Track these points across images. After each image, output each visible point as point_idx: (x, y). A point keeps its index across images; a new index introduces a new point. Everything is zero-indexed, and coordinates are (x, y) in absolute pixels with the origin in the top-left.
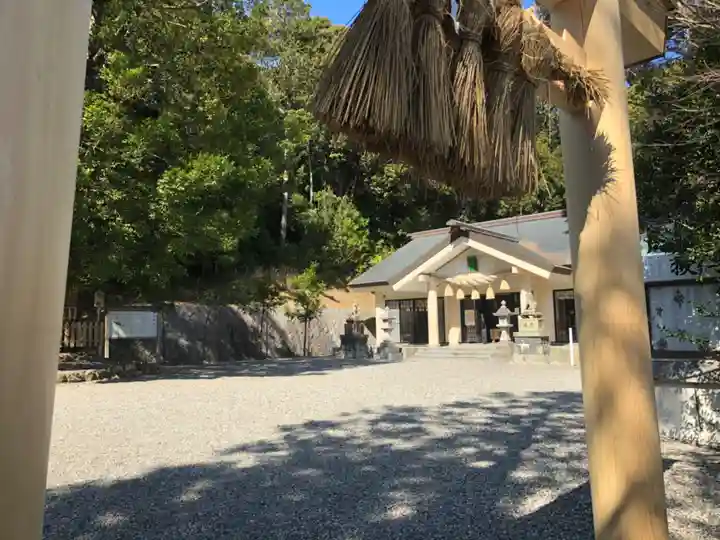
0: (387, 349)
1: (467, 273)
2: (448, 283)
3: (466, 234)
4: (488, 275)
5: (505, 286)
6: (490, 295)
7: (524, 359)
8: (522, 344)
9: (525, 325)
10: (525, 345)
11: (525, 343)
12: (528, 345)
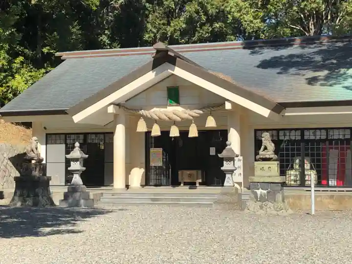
0: (77, 195)
1: (165, 106)
2: (142, 116)
3: (173, 60)
4: (191, 109)
5: (211, 123)
6: (193, 133)
7: (261, 207)
8: (259, 189)
9: (262, 169)
10: (262, 191)
11: (262, 189)
12: (265, 192)
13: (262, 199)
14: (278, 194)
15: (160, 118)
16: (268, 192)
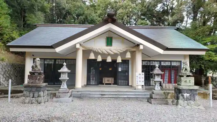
8: (185, 93)
9: (186, 81)
10: (187, 94)
11: (187, 93)
12: (189, 95)
13: (187, 99)
14: (196, 96)
15: (102, 52)
16: (190, 95)
